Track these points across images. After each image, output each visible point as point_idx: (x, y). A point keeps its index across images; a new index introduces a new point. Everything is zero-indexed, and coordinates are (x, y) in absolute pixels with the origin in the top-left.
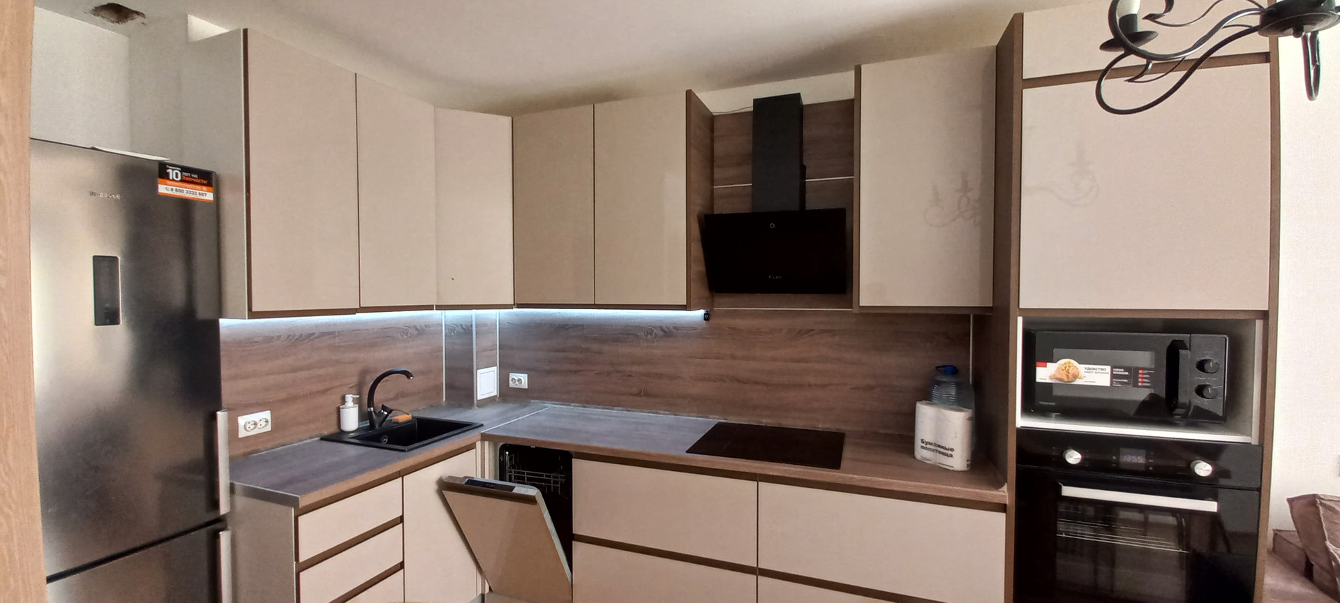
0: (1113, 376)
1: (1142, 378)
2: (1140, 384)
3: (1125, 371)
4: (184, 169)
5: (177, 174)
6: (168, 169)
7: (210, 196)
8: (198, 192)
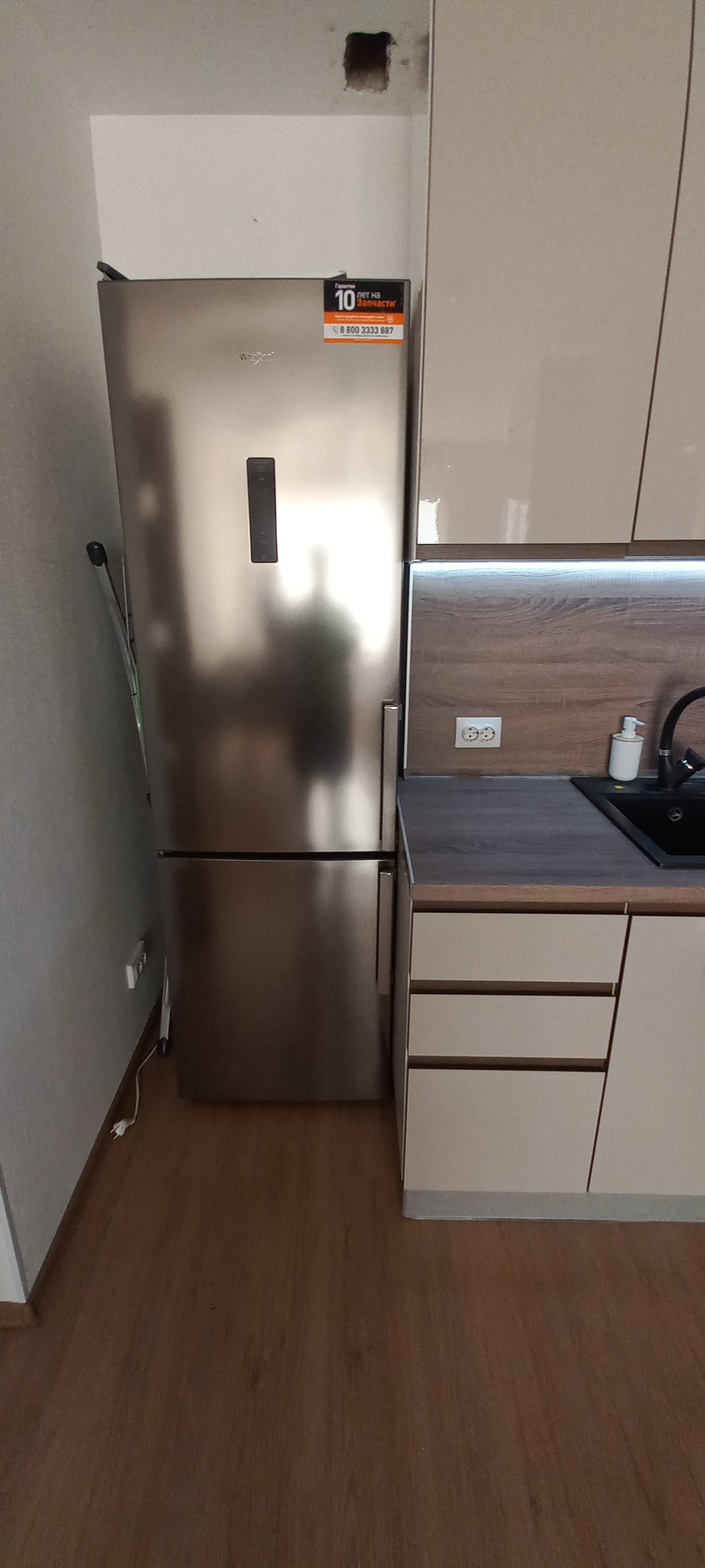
4: (361, 285)
5: (350, 297)
6: (338, 289)
7: (398, 332)
8: (380, 326)
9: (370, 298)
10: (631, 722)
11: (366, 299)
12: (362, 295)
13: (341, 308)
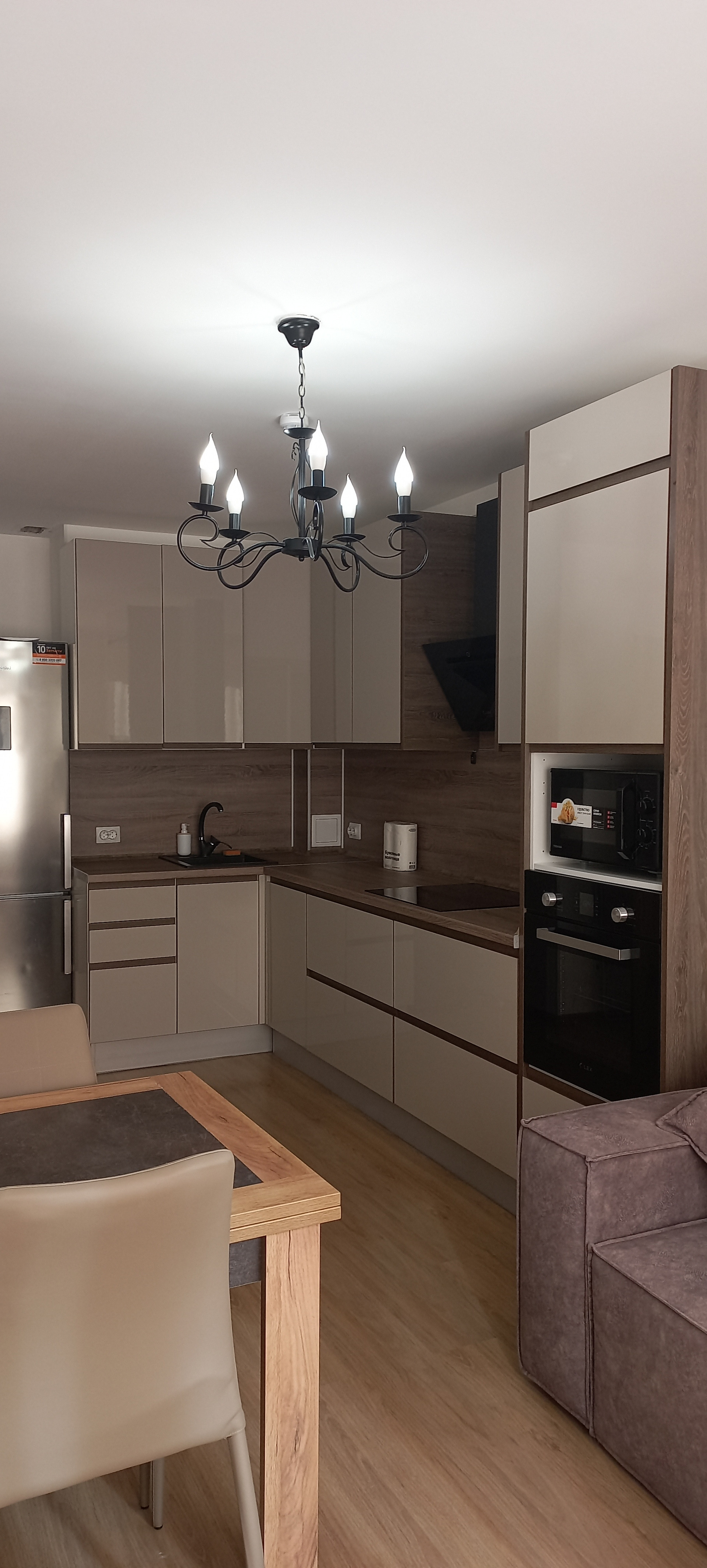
0: (594, 817)
1: (610, 819)
2: (608, 826)
3: (601, 812)
4: (47, 645)
5: (43, 648)
6: (38, 646)
7: (64, 661)
8: (56, 659)
9: (52, 649)
10: (184, 826)
11: (50, 649)
12: (49, 648)
13: (39, 652)
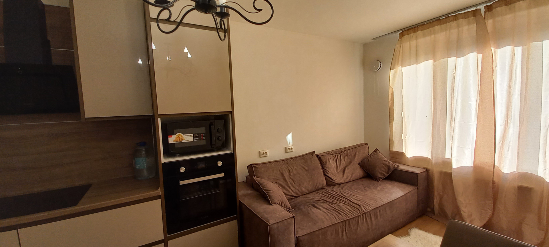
0: (194, 137)
1: (203, 137)
2: (202, 139)
3: (197, 135)
